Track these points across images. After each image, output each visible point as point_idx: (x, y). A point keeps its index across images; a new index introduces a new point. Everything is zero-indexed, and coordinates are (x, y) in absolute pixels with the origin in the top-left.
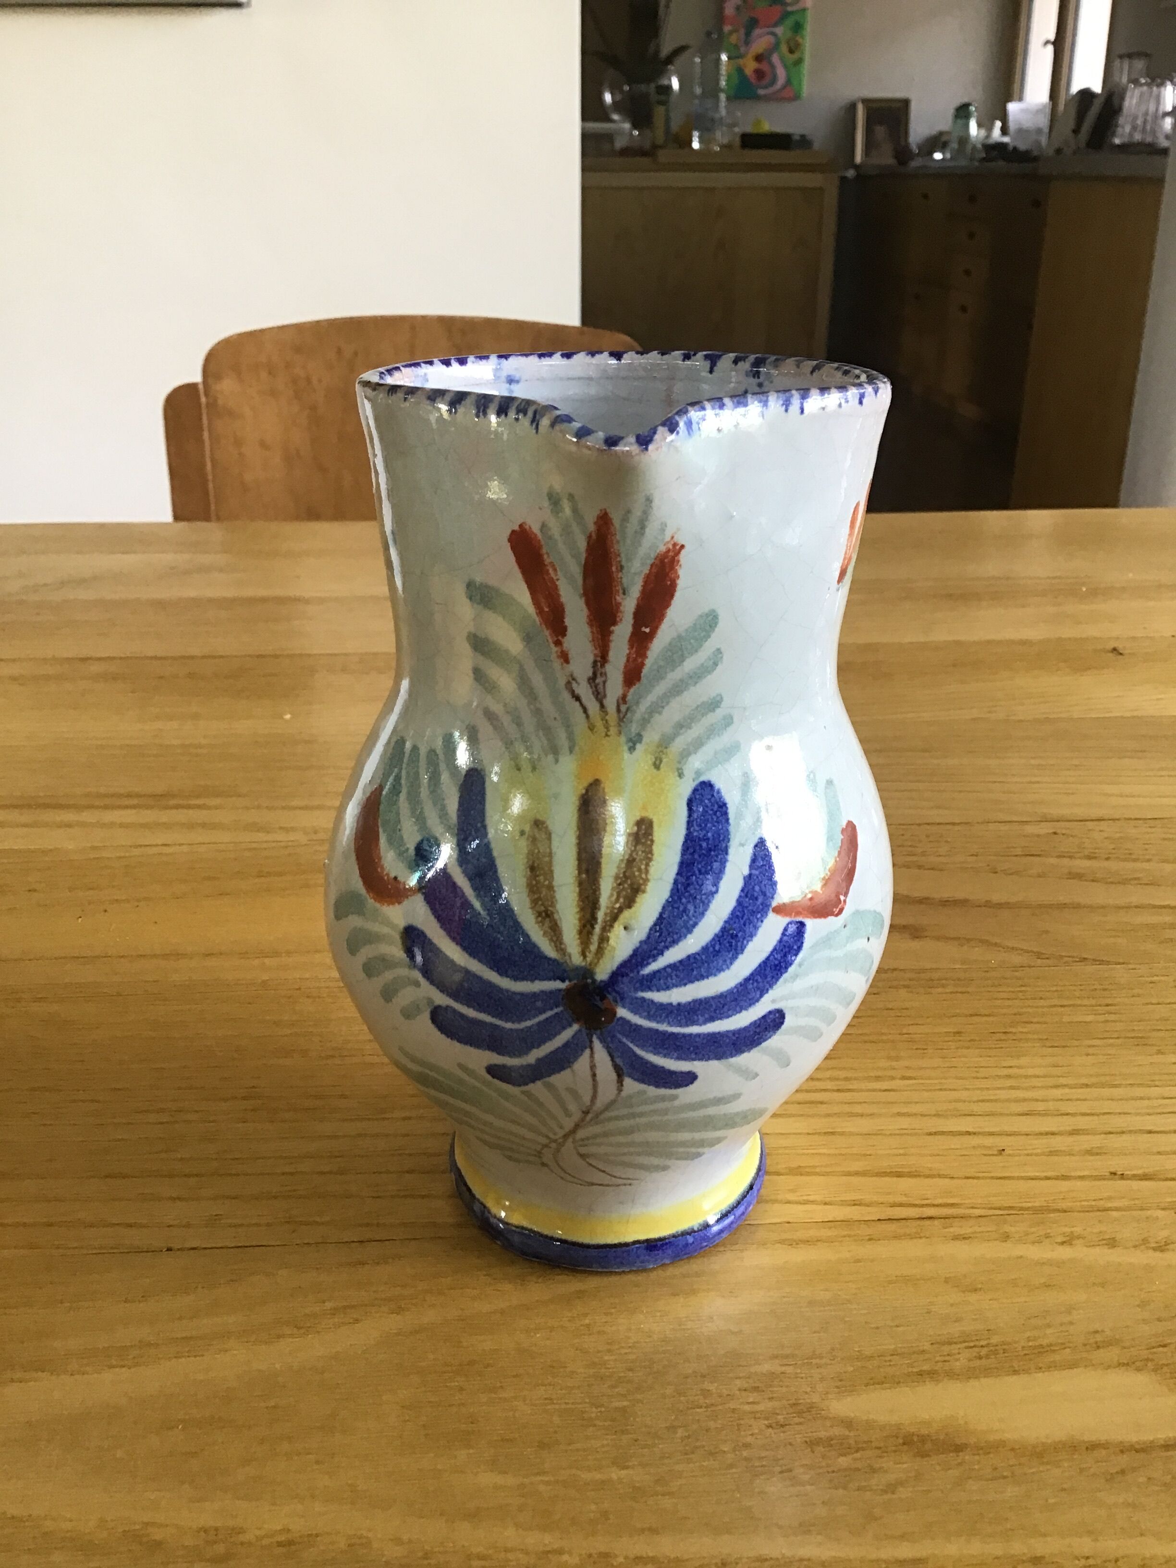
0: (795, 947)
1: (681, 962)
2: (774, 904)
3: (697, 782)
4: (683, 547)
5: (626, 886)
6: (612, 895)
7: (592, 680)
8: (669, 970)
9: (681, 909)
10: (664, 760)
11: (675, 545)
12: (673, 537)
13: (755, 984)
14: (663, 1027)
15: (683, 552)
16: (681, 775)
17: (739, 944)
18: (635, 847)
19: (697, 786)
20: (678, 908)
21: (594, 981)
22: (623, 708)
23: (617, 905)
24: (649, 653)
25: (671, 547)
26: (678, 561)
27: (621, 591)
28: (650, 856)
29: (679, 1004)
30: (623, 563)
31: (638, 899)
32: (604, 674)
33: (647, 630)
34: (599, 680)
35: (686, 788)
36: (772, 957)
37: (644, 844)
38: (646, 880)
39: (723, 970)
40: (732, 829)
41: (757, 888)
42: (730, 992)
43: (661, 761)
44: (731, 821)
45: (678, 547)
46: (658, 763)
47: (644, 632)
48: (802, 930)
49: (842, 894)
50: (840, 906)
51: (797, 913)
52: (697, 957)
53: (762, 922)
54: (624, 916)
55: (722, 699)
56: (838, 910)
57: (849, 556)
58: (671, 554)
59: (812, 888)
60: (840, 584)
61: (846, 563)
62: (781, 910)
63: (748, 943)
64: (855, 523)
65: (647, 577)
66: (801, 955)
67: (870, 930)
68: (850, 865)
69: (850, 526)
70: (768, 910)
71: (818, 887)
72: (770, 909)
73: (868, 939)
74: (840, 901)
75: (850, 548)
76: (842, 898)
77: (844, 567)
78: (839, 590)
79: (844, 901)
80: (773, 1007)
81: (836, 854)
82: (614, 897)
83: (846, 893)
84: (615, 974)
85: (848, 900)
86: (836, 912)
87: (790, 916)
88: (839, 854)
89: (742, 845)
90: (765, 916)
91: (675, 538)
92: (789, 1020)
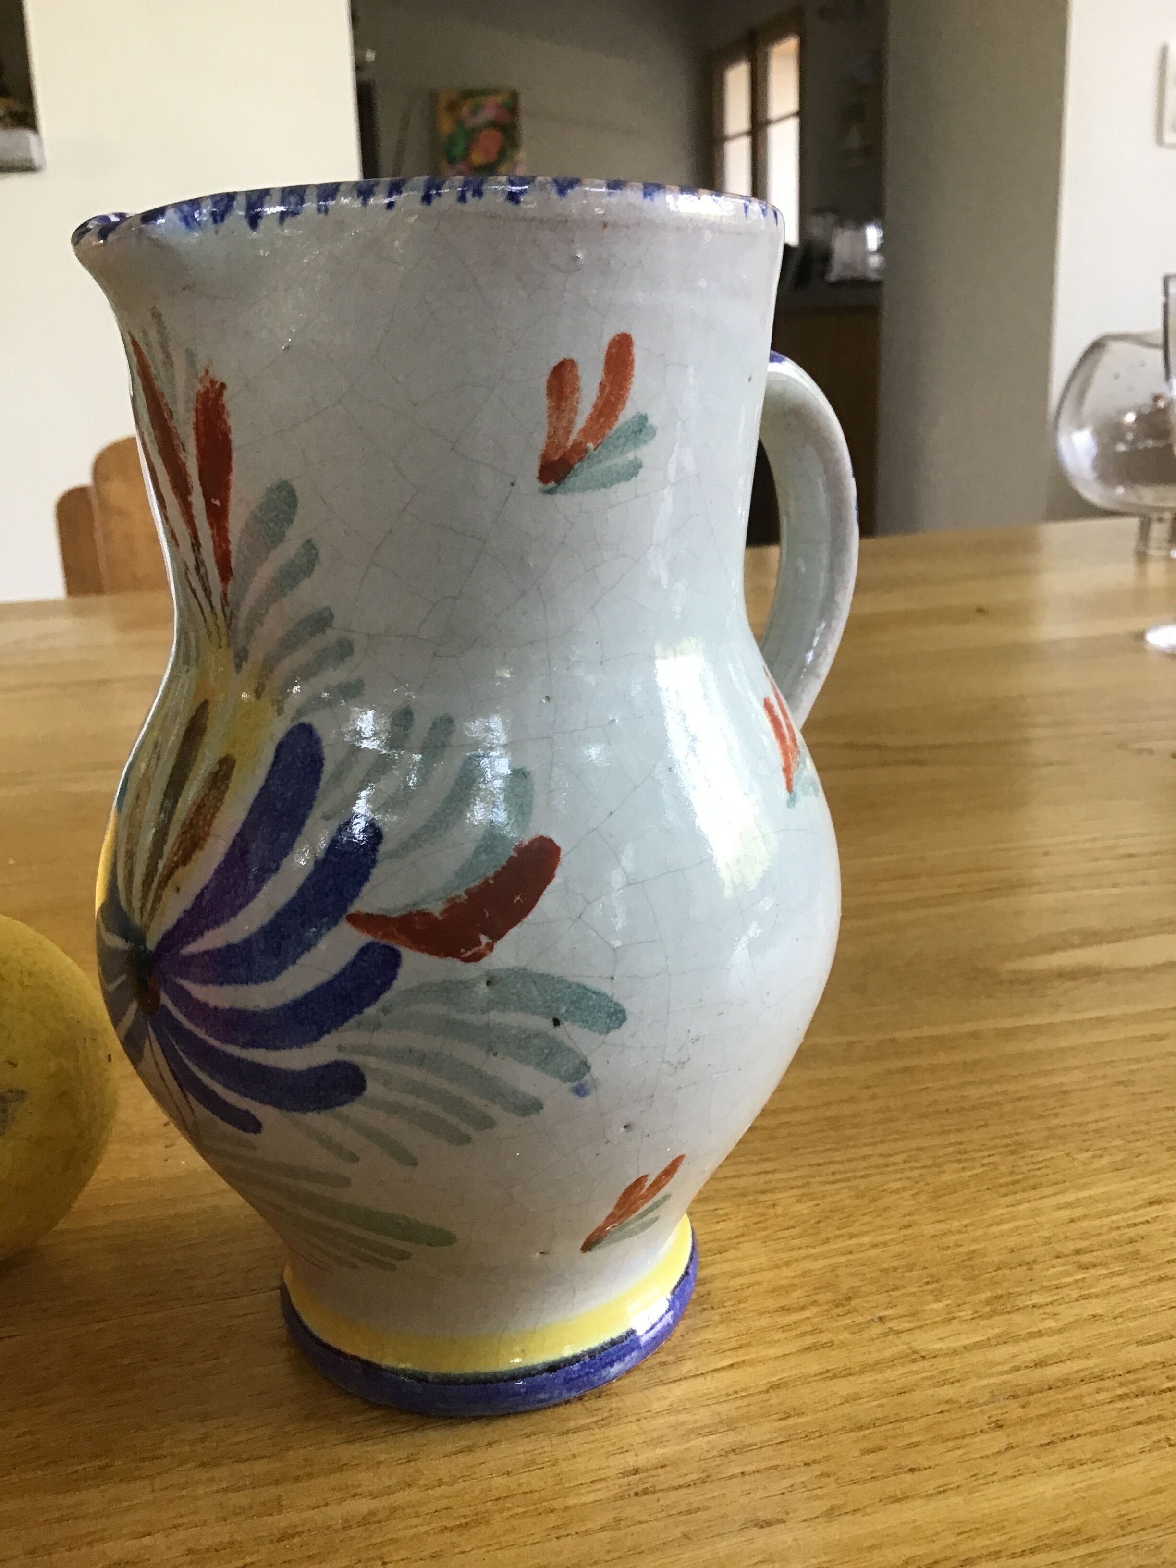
0: (378, 982)
1: (220, 950)
2: (352, 910)
3: (295, 723)
4: (223, 386)
5: (189, 836)
6: (174, 845)
7: (197, 570)
8: (205, 957)
9: (231, 880)
10: (267, 688)
11: (213, 383)
12: (207, 372)
13: (310, 1014)
14: (201, 1033)
15: (227, 394)
16: (280, 711)
17: (292, 950)
18: (210, 789)
19: (294, 727)
20: (228, 879)
21: (146, 948)
22: (228, 613)
23: (175, 859)
24: (230, 536)
25: (209, 385)
26: (223, 406)
27: (180, 446)
28: (219, 804)
29: (216, 1008)
30: (170, 406)
31: (195, 857)
32: (203, 563)
33: (218, 503)
34: (202, 571)
35: (279, 728)
36: (337, 983)
37: (218, 788)
38: (208, 834)
39: (267, 980)
40: (319, 794)
41: (332, 882)
42: (274, 1011)
43: (263, 688)
44: (321, 784)
45: (217, 386)
46: (260, 690)
47: (216, 505)
48: (393, 960)
49: (484, 934)
50: (476, 949)
51: (386, 935)
52: (237, 950)
53: (329, 929)
54: (180, 872)
55: (332, 615)
56: (469, 953)
57: (570, 443)
58: (212, 395)
59: (423, 907)
60: (552, 484)
61: (561, 452)
62: (361, 921)
63: (302, 953)
64: (572, 393)
65: (197, 427)
66: (387, 996)
67: (563, 1010)
68: (518, 898)
69: (550, 394)
70: (341, 916)
71: (436, 908)
72: (345, 916)
73: (556, 1022)
74: (479, 943)
75: (568, 432)
76: (484, 939)
77: (556, 458)
78: (551, 492)
79: (488, 944)
80: (341, 1057)
81: (491, 873)
82: (176, 847)
83: (497, 935)
84: (160, 945)
85: (499, 946)
86: (466, 955)
87: (375, 935)
88: (497, 876)
89: (326, 817)
90: (335, 922)
91: (211, 373)
92: (373, 1088)
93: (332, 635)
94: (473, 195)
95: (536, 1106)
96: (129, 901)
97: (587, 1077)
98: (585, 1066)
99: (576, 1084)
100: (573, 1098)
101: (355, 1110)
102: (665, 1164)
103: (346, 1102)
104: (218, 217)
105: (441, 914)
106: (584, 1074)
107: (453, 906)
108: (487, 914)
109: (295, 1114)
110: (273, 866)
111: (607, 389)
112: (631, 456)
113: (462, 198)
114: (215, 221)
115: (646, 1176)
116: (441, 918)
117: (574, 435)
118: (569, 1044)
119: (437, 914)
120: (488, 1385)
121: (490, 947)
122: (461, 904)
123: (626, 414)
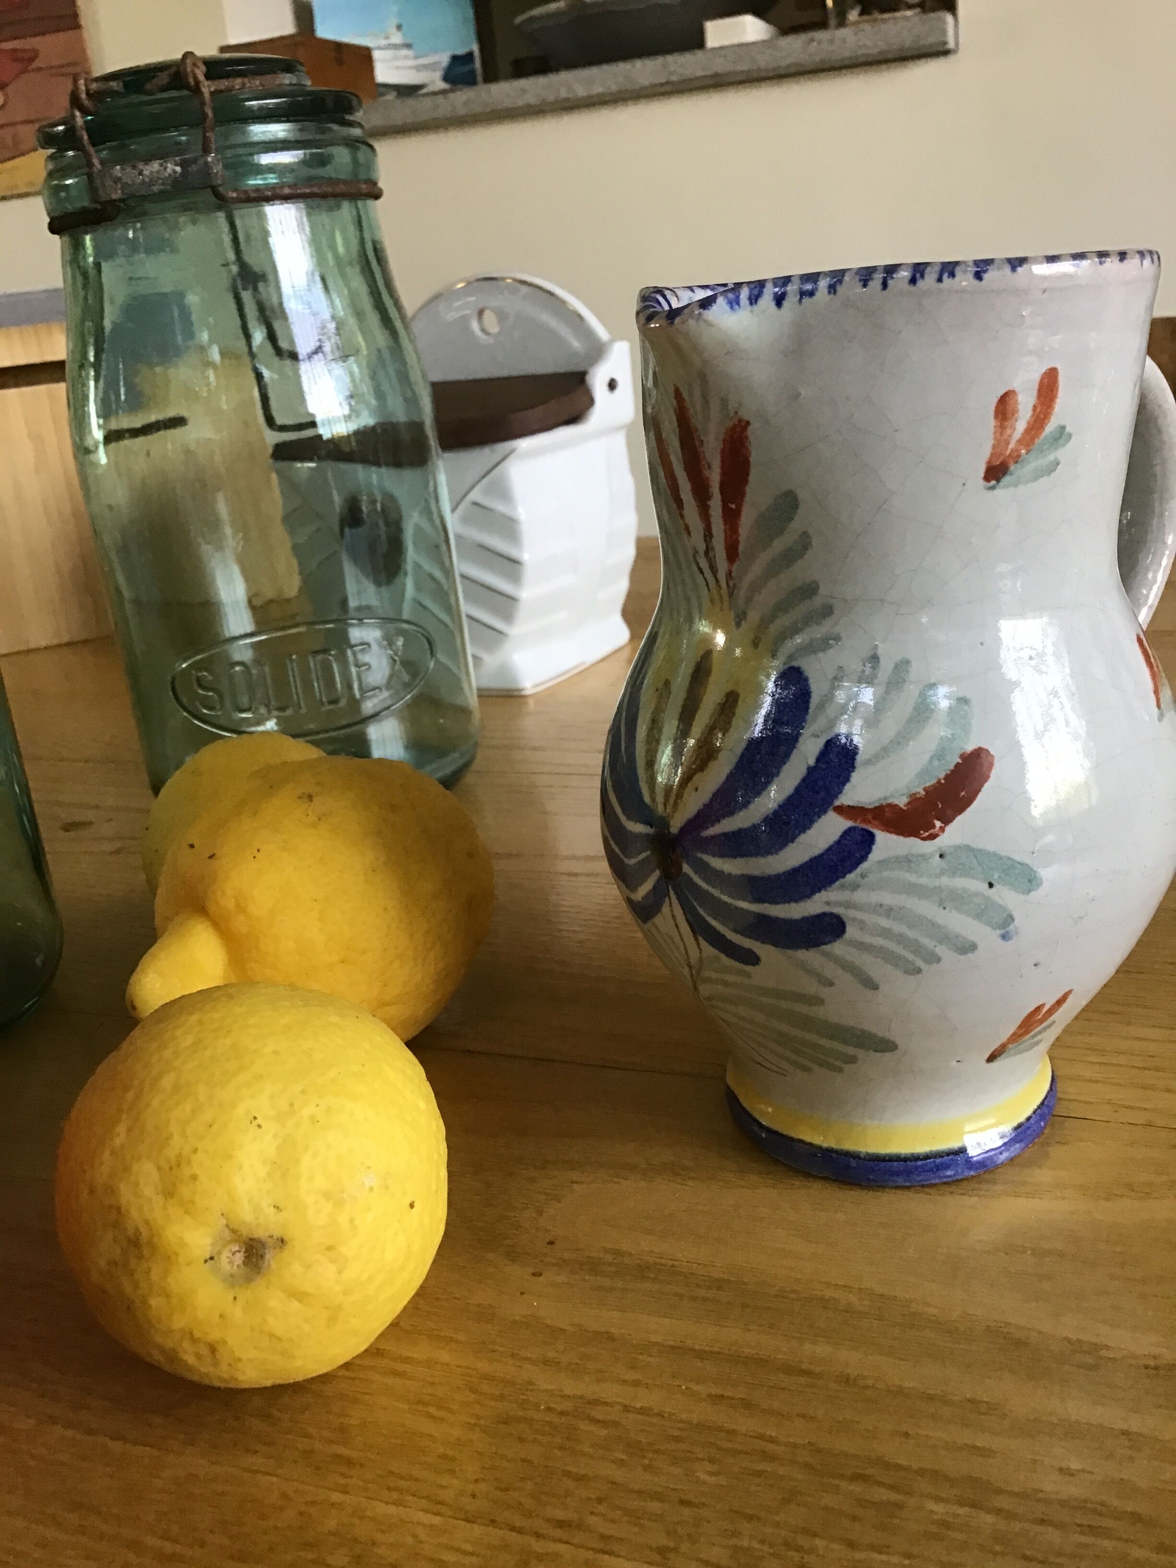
0: (858, 855)
1: (733, 833)
2: (837, 803)
3: (787, 666)
4: (748, 423)
5: (704, 750)
6: (690, 757)
7: (707, 553)
8: (722, 837)
9: (742, 782)
10: (763, 639)
11: (740, 421)
12: (736, 413)
13: (805, 878)
14: (715, 892)
15: (750, 429)
16: (775, 656)
17: (790, 832)
18: (719, 716)
19: (786, 670)
20: (739, 781)
21: (669, 832)
22: (731, 583)
23: (694, 767)
24: (741, 531)
25: (736, 422)
26: (747, 438)
27: (706, 466)
28: (728, 727)
29: (730, 874)
30: (702, 438)
31: (710, 765)
32: (713, 549)
33: (733, 506)
34: (711, 554)
35: (774, 670)
36: (825, 856)
37: (726, 715)
38: (720, 749)
39: (772, 854)
40: (809, 717)
41: (820, 783)
42: (778, 876)
43: (760, 640)
44: (810, 711)
45: (743, 424)
46: (756, 642)
47: (731, 508)
48: (868, 840)
49: (938, 820)
50: (932, 831)
51: (864, 821)
52: (748, 832)
53: (819, 817)
54: (697, 778)
55: (818, 588)
56: (927, 834)
57: (1009, 451)
58: (738, 429)
59: (890, 801)
60: (993, 482)
61: (1001, 459)
62: (845, 811)
63: (799, 834)
64: (1013, 414)
65: (723, 452)
66: (864, 866)
67: (996, 876)
68: (963, 793)
69: (996, 417)
70: (829, 807)
71: (902, 802)
72: (831, 807)
73: (991, 885)
74: (934, 826)
75: (1008, 443)
76: (938, 824)
77: (998, 463)
78: (993, 488)
79: (941, 827)
80: (827, 909)
81: (942, 775)
82: (694, 758)
83: (947, 821)
84: (683, 830)
85: (948, 829)
86: (924, 836)
87: (855, 821)
88: (947, 777)
89: (816, 736)
90: (825, 812)
91: (739, 414)
92: (851, 931)
93: (818, 601)
94: (949, 277)
95: (972, 947)
96: (653, 799)
97: (1012, 927)
98: (1010, 918)
99: (1003, 931)
100: (1000, 941)
101: (837, 948)
102: (1059, 996)
103: (830, 942)
104: (754, 300)
105: (905, 806)
106: (1010, 924)
107: (914, 799)
108: (940, 806)
109: (790, 952)
110: (775, 771)
111: (1038, 409)
112: (1051, 457)
113: (940, 280)
114: (751, 304)
115: (1043, 1005)
116: (905, 808)
117: (1012, 446)
118: (1001, 902)
119: (902, 805)
120: (908, 1162)
121: (942, 829)
122: (920, 798)
123: (1050, 427)
